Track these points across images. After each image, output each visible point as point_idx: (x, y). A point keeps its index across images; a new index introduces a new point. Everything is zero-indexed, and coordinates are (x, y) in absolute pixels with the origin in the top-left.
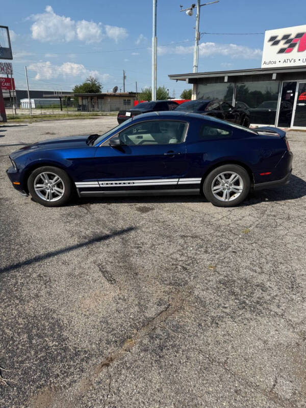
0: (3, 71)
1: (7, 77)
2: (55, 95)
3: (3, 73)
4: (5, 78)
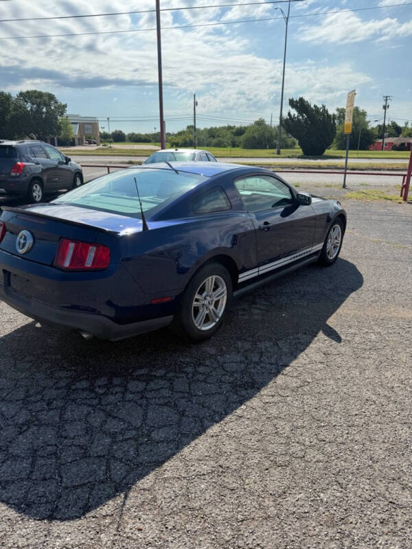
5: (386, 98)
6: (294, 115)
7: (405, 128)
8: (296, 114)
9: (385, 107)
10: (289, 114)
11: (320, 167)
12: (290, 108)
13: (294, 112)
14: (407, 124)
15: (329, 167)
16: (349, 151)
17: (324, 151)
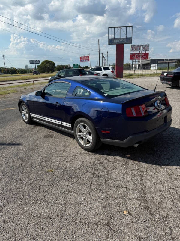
0: (144, 50)
1: (145, 52)
2: (164, 62)
3: (144, 51)
4: (144, 53)
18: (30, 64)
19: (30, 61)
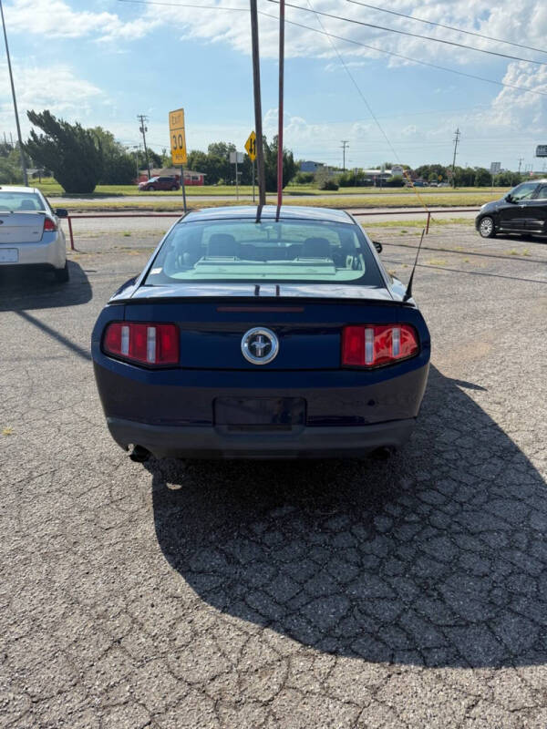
5: (142, 118)
6: (41, 135)
7: (164, 156)
8: (44, 134)
9: (143, 130)
10: (33, 134)
11: (116, 209)
12: (31, 124)
13: (39, 131)
14: (164, 151)
15: (127, 209)
16: (186, 187)
17: (94, 188)
18: (538, 156)
19: (540, 147)
